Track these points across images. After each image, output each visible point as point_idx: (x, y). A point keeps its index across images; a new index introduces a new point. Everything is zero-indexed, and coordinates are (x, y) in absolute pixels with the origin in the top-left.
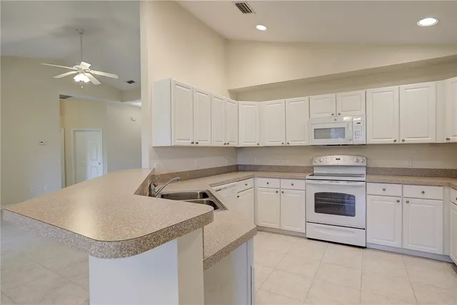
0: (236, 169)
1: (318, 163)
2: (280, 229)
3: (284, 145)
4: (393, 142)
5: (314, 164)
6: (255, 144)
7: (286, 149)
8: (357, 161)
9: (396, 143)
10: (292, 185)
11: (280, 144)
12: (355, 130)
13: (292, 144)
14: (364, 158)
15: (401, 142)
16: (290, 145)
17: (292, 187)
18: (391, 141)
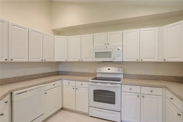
0: (58, 73)
1: (99, 72)
2: (75, 110)
3: (80, 61)
4: (136, 61)
5: (97, 72)
6: (64, 60)
7: (80, 63)
8: (119, 71)
9: (138, 61)
10: (82, 84)
11: (77, 60)
12: (116, 53)
13: (84, 60)
14: (123, 69)
15: (141, 61)
16: (83, 61)
17: (81, 86)
18: (135, 60)
